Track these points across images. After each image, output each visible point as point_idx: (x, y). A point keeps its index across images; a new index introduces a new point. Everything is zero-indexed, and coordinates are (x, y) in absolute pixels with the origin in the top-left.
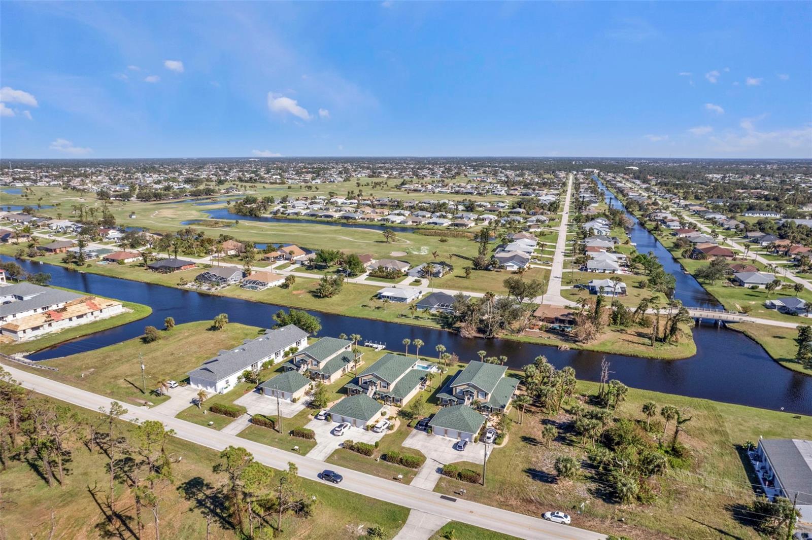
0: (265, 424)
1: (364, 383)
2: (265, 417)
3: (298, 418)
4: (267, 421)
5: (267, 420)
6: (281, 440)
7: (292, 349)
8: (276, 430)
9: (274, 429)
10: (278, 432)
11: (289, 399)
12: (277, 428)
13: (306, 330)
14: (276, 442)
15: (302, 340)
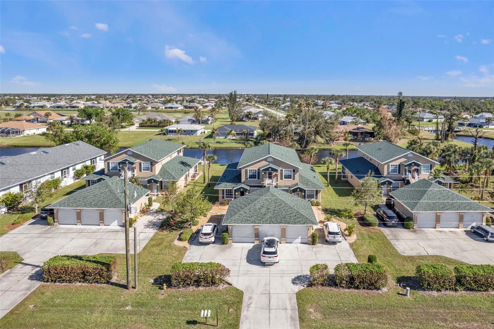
0: (84, 276)
1: (252, 177)
2: (80, 258)
3: (156, 250)
4: (91, 266)
5: (89, 265)
6: (143, 305)
7: (86, 167)
8: (113, 284)
9: (108, 282)
10: (125, 287)
11: (116, 223)
12: (114, 279)
13: (101, 147)
14: (131, 313)
15: (98, 159)
